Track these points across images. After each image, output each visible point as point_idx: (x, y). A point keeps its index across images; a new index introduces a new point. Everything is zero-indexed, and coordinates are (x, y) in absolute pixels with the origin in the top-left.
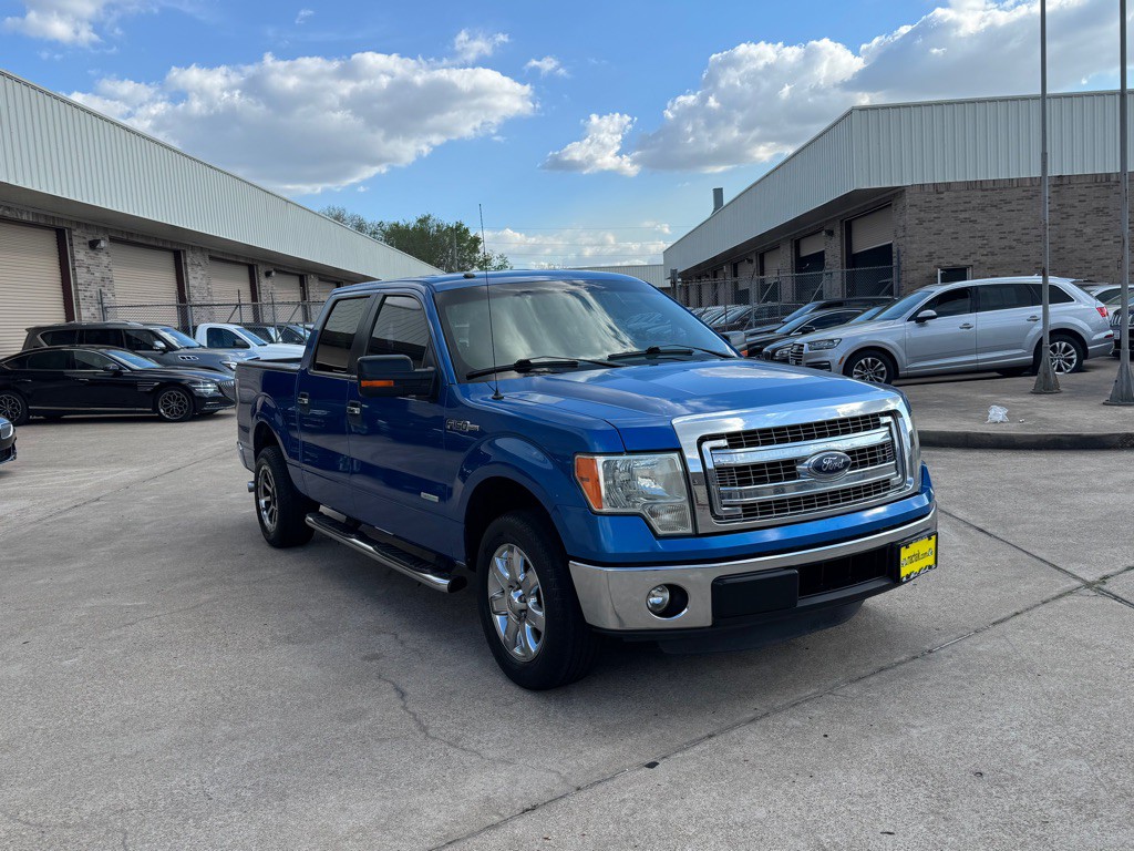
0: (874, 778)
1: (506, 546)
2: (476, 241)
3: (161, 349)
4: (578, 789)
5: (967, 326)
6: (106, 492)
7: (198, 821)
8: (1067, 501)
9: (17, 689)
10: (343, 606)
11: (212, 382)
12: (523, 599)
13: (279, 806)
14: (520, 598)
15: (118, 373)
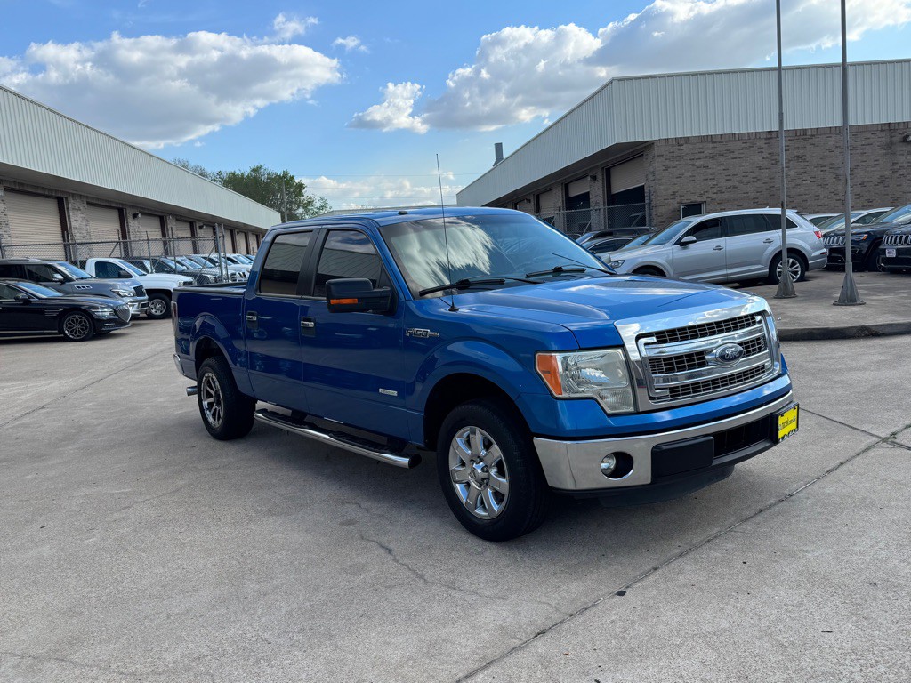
0: (796, 591)
1: (468, 428)
2: (301, 186)
3: (60, 281)
4: (571, 615)
5: (719, 248)
6: (48, 401)
7: (268, 661)
8: (836, 378)
9: (55, 566)
10: (302, 484)
11: (108, 307)
12: (486, 469)
13: (331, 644)
14: (482, 469)
15: (27, 301)
